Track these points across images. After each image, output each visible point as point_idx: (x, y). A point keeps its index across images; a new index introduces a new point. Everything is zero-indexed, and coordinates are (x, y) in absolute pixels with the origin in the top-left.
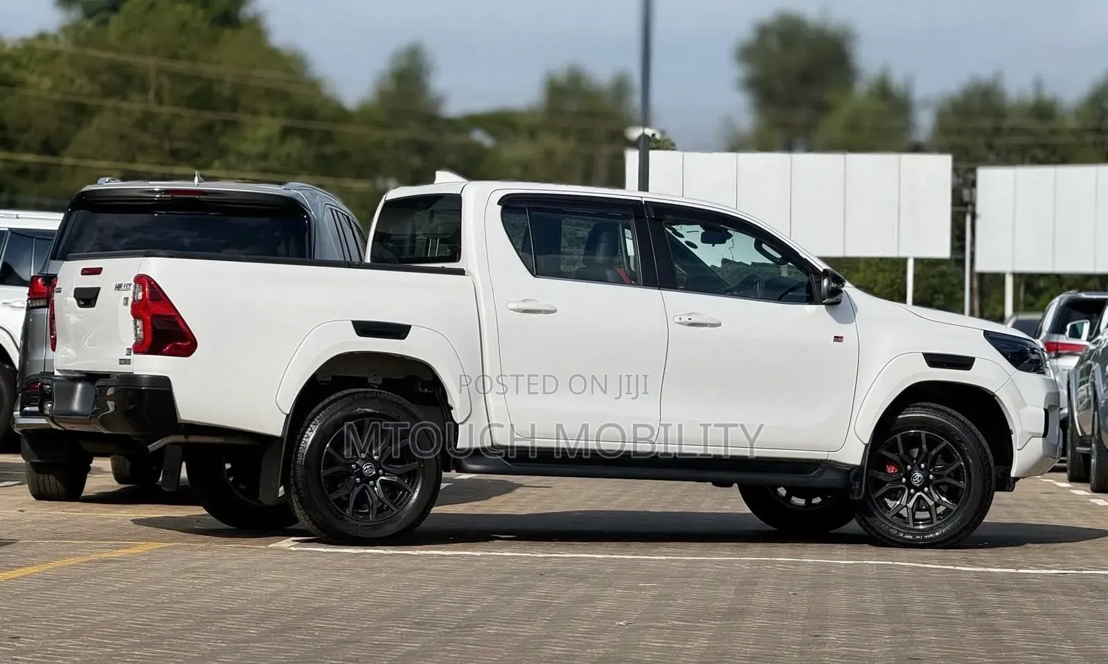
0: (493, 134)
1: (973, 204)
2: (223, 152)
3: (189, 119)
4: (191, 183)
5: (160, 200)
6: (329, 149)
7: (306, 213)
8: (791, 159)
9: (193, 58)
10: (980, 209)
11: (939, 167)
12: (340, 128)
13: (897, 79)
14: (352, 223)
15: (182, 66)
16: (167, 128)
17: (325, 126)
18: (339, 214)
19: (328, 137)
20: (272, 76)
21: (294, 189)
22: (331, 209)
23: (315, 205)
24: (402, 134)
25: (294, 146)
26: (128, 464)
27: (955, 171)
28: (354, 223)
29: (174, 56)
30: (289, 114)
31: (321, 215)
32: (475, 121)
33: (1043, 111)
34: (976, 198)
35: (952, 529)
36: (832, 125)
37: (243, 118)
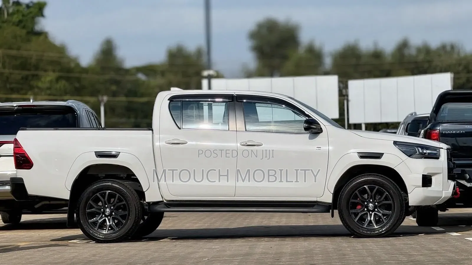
0: (147, 75)
1: (347, 96)
2: (31, 88)
3: (18, 75)
4: (29, 102)
5: (17, 110)
6: (77, 85)
7: (76, 113)
8: (271, 81)
9: (18, 49)
10: (350, 98)
11: (333, 81)
12: (84, 76)
13: (317, 44)
14: (94, 115)
15: (14, 52)
16: (8, 78)
17: (77, 75)
18: (89, 112)
19: (79, 80)
20: (52, 55)
21: (70, 103)
22: (85, 110)
23: (79, 109)
24: (107, 77)
25: (62, 84)
26: (8, 216)
27: (340, 82)
28: (95, 115)
29: (10, 48)
30: (61, 71)
31: (82, 113)
32: (139, 70)
33: (377, 55)
34: (348, 93)
35: (393, 222)
36: (289, 65)
37: (41, 73)
